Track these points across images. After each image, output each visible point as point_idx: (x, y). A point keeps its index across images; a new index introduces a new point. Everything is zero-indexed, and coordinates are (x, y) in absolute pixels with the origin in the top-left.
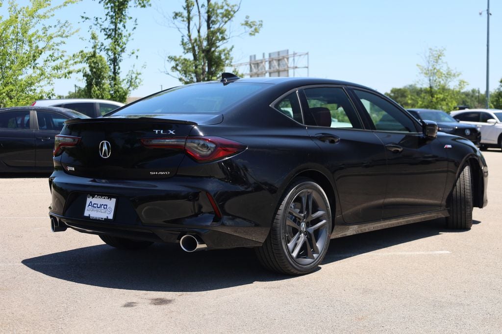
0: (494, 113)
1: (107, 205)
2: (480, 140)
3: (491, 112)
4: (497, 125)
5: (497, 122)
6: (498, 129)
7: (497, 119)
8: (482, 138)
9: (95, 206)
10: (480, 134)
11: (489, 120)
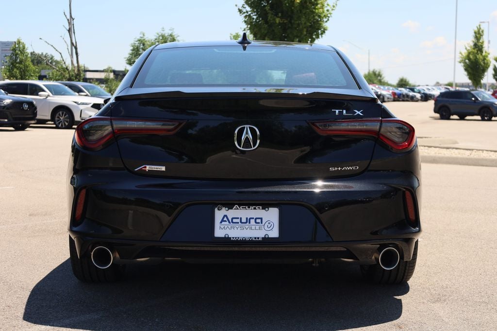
0: (44, 85)
1: (261, 219)
2: (36, 116)
3: (41, 83)
4: (49, 98)
5: (48, 96)
6: (50, 103)
7: (48, 92)
8: (38, 114)
9: (234, 221)
10: (36, 108)
11: (40, 93)
